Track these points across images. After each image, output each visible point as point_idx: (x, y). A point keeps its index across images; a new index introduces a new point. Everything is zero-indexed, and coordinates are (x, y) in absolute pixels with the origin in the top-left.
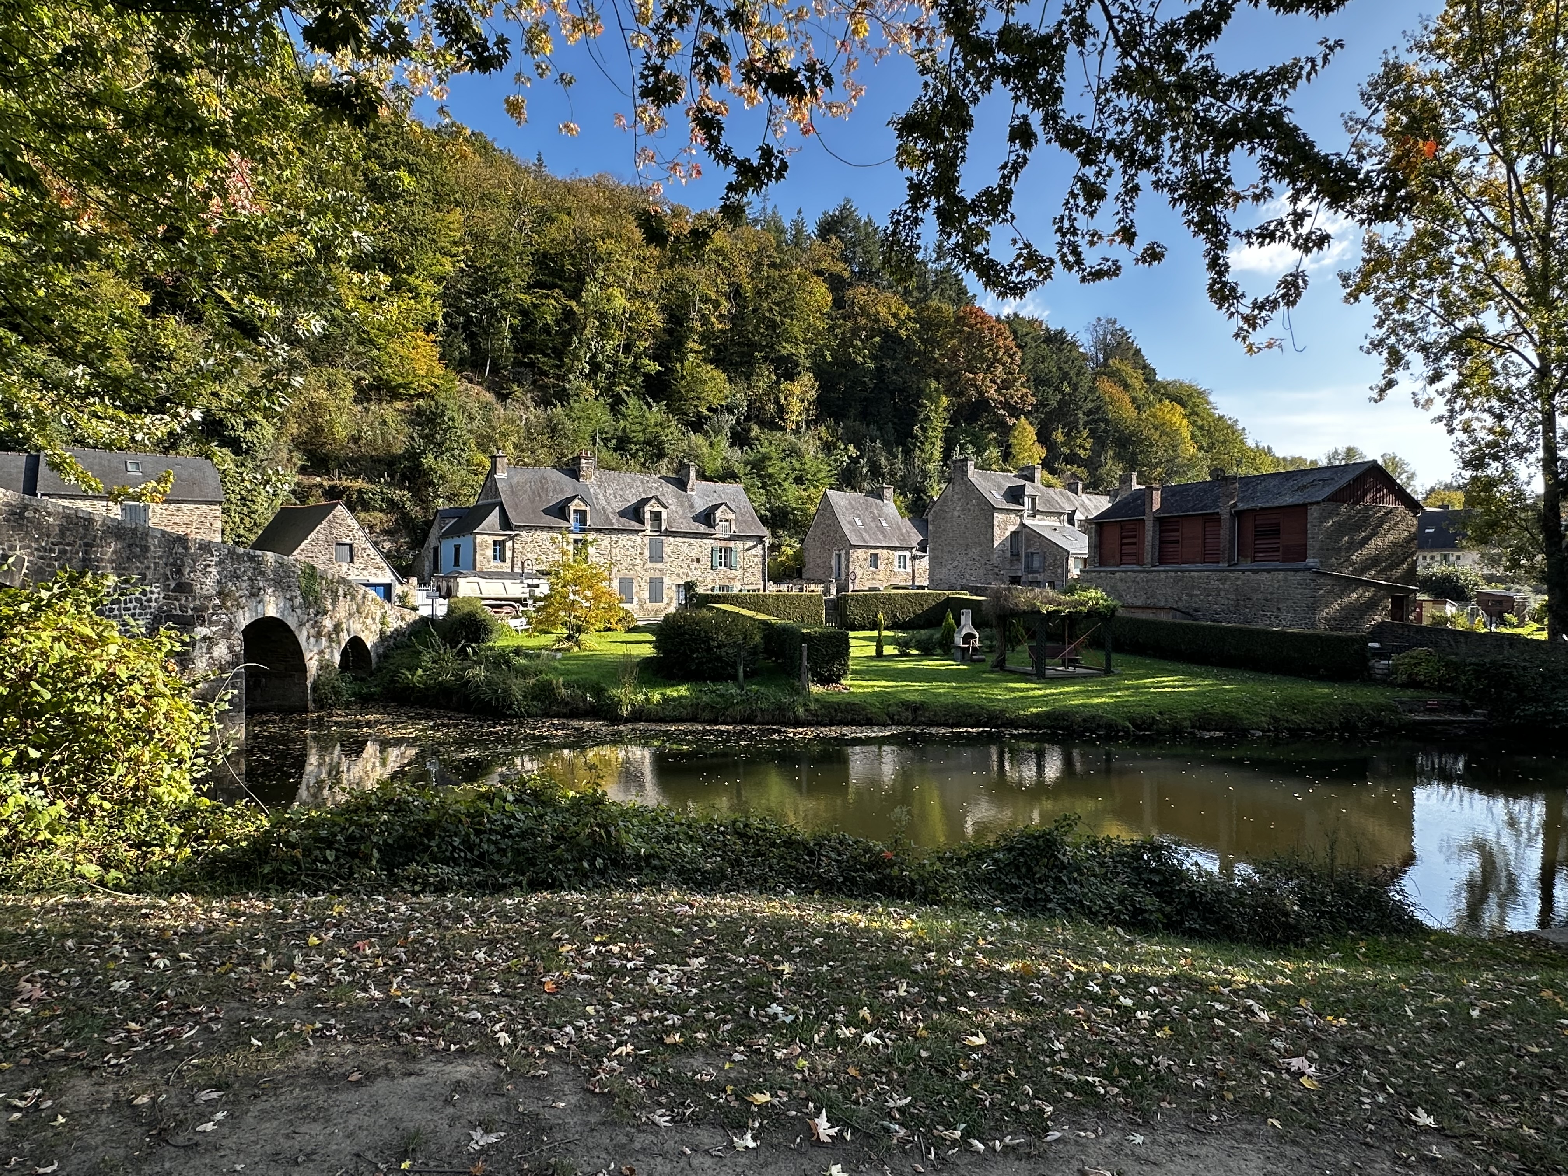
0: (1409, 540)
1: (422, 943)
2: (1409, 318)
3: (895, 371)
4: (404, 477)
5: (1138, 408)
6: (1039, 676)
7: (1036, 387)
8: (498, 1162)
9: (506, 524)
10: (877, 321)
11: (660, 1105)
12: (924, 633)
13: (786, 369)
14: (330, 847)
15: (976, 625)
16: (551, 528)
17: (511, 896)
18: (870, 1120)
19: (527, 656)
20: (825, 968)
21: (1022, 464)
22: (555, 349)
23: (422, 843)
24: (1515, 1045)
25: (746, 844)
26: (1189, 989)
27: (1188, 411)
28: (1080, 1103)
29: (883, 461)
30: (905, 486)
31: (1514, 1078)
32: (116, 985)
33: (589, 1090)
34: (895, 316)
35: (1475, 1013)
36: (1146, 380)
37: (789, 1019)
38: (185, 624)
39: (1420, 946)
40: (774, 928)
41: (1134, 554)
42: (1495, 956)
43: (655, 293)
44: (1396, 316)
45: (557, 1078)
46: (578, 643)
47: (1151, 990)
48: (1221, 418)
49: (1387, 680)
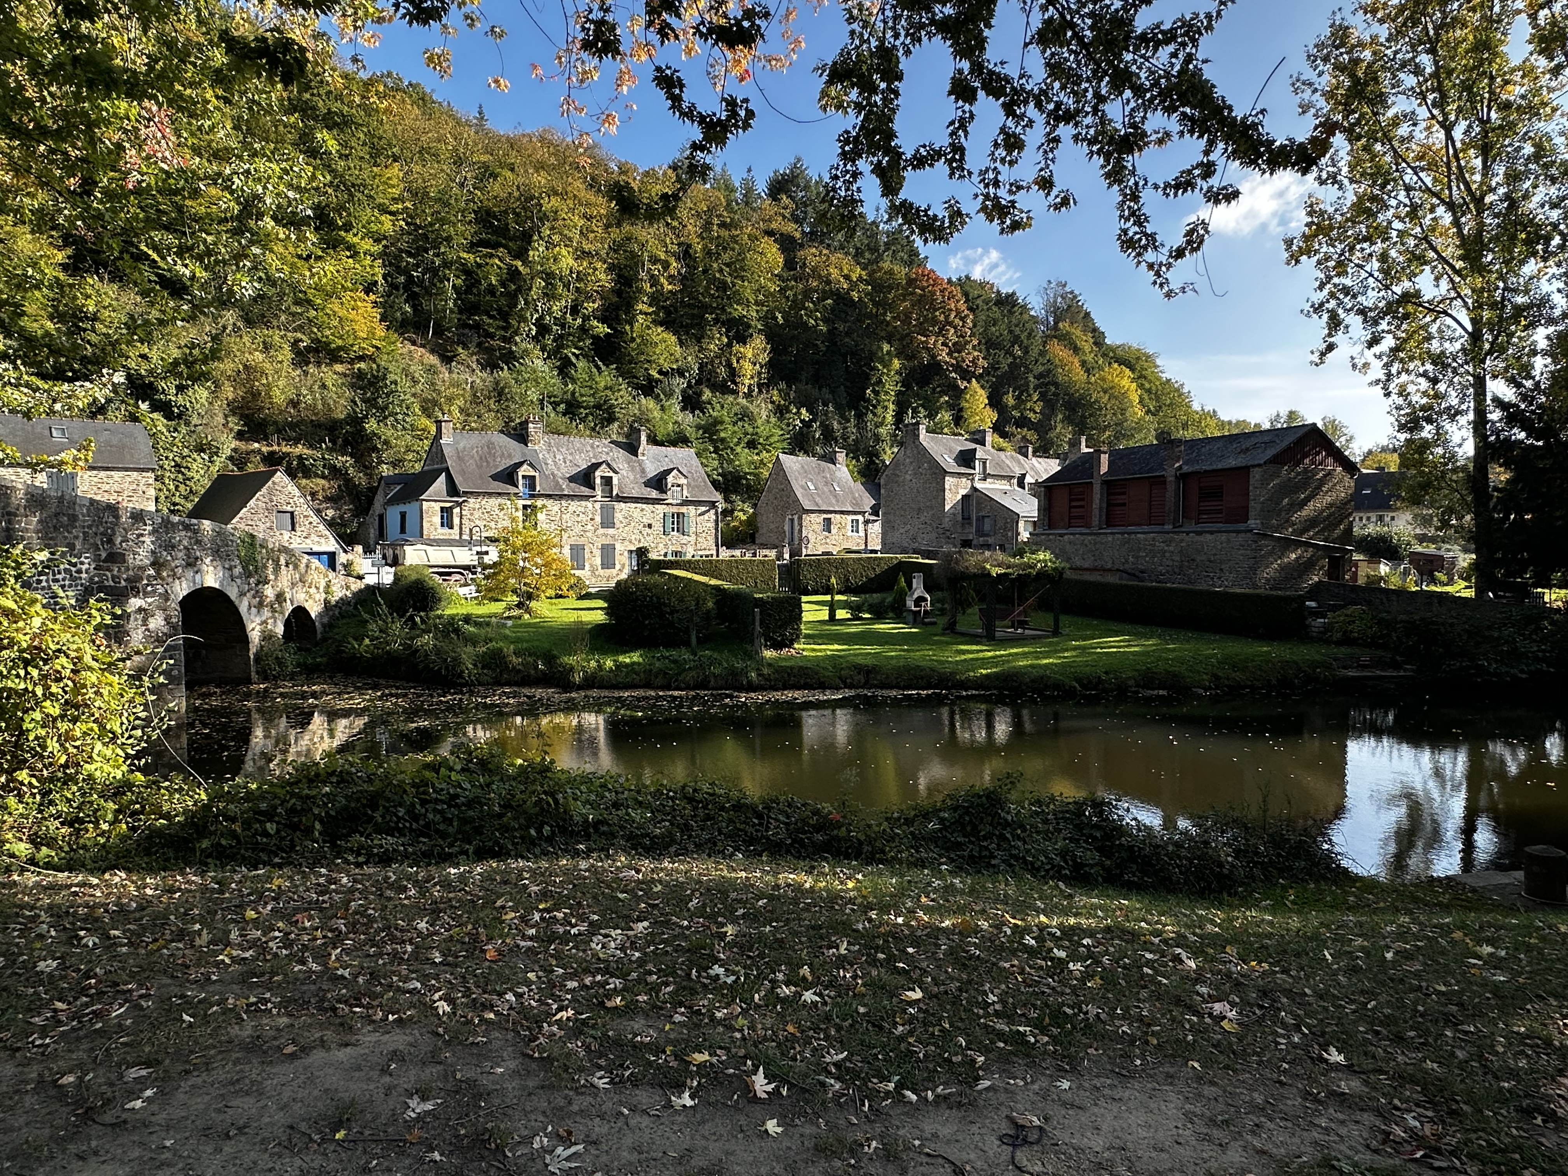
0: (1345, 503)
1: (363, 914)
2: (1347, 282)
3: (847, 334)
4: (346, 443)
5: (1088, 371)
6: (989, 637)
7: (987, 350)
8: (434, 1128)
9: (452, 490)
10: (829, 282)
11: (600, 1068)
12: (876, 597)
13: (738, 331)
14: (271, 820)
15: (927, 589)
16: (499, 494)
17: (456, 865)
18: (806, 1076)
19: (477, 624)
20: (768, 928)
21: (973, 427)
22: (500, 310)
23: (366, 814)
24: (1424, 984)
25: (695, 808)
26: (1121, 939)
27: (1137, 374)
28: (1011, 1053)
29: (836, 425)
30: (858, 450)
31: (1422, 1016)
32: (42, 965)
33: (528, 1055)
34: (847, 277)
35: (1389, 956)
36: (1095, 343)
37: (730, 980)
38: (118, 596)
39: (1345, 891)
40: (719, 891)
41: (1082, 517)
42: (1416, 900)
43: (603, 253)
44: (1336, 280)
45: (496, 1044)
46: (528, 611)
47: (1085, 942)
48: (1168, 381)
49: (1323, 638)
